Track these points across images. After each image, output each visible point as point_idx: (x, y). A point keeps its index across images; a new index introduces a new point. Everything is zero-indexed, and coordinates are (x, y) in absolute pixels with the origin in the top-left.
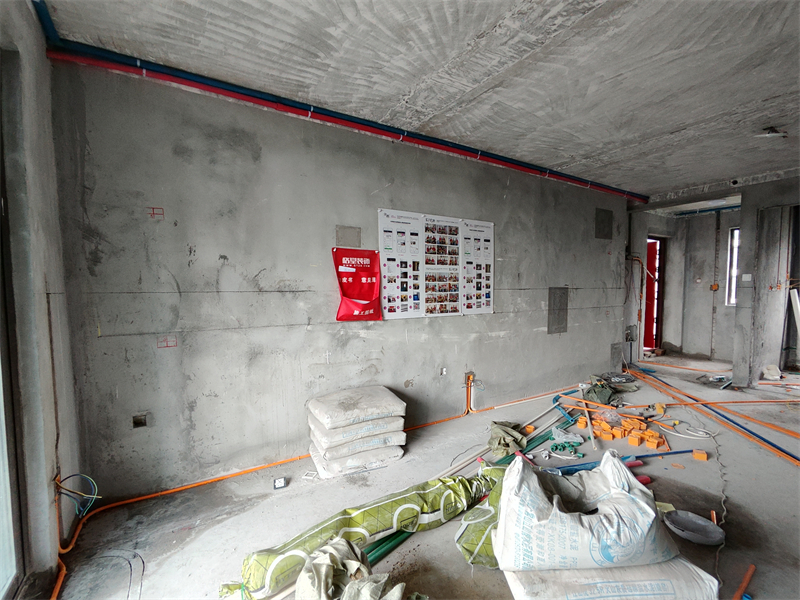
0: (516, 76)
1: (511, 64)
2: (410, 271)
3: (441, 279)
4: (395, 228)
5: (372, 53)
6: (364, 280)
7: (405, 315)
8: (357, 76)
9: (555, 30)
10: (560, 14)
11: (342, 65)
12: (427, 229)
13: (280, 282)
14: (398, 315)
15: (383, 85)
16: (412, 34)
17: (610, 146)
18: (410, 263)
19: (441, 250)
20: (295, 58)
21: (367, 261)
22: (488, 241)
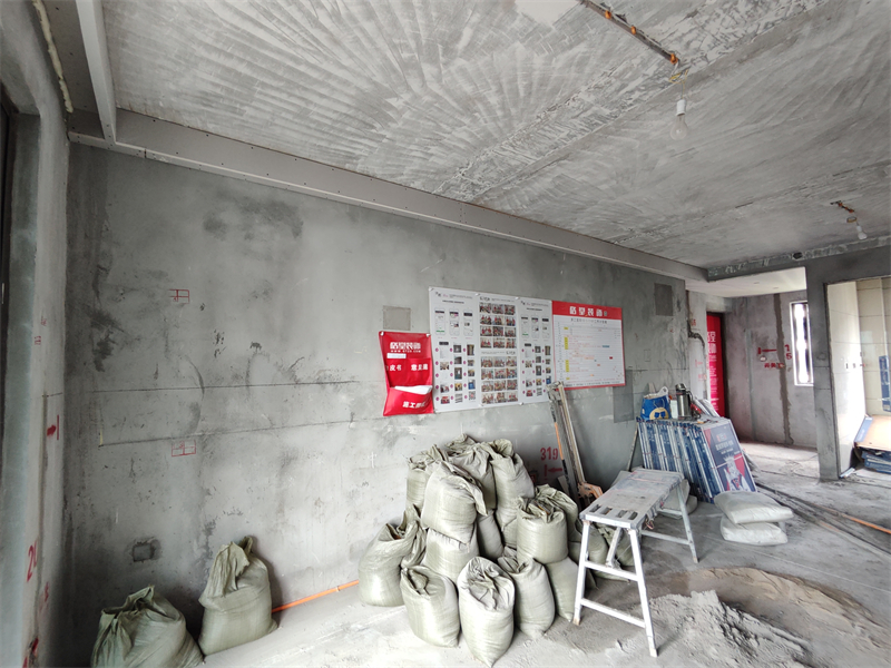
0: (584, 149)
1: (580, 137)
2: (464, 355)
3: (498, 363)
4: (448, 308)
5: (433, 124)
6: (414, 367)
7: (460, 406)
8: (412, 147)
9: (631, 105)
10: (637, 89)
11: (398, 137)
12: (481, 309)
13: (320, 372)
14: (452, 406)
15: (440, 157)
16: (480, 106)
17: (673, 220)
18: (464, 347)
19: (498, 331)
20: (348, 129)
21: (417, 346)
22: (547, 320)
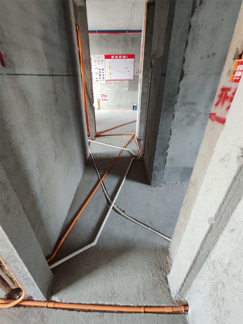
22: (103, 61)
